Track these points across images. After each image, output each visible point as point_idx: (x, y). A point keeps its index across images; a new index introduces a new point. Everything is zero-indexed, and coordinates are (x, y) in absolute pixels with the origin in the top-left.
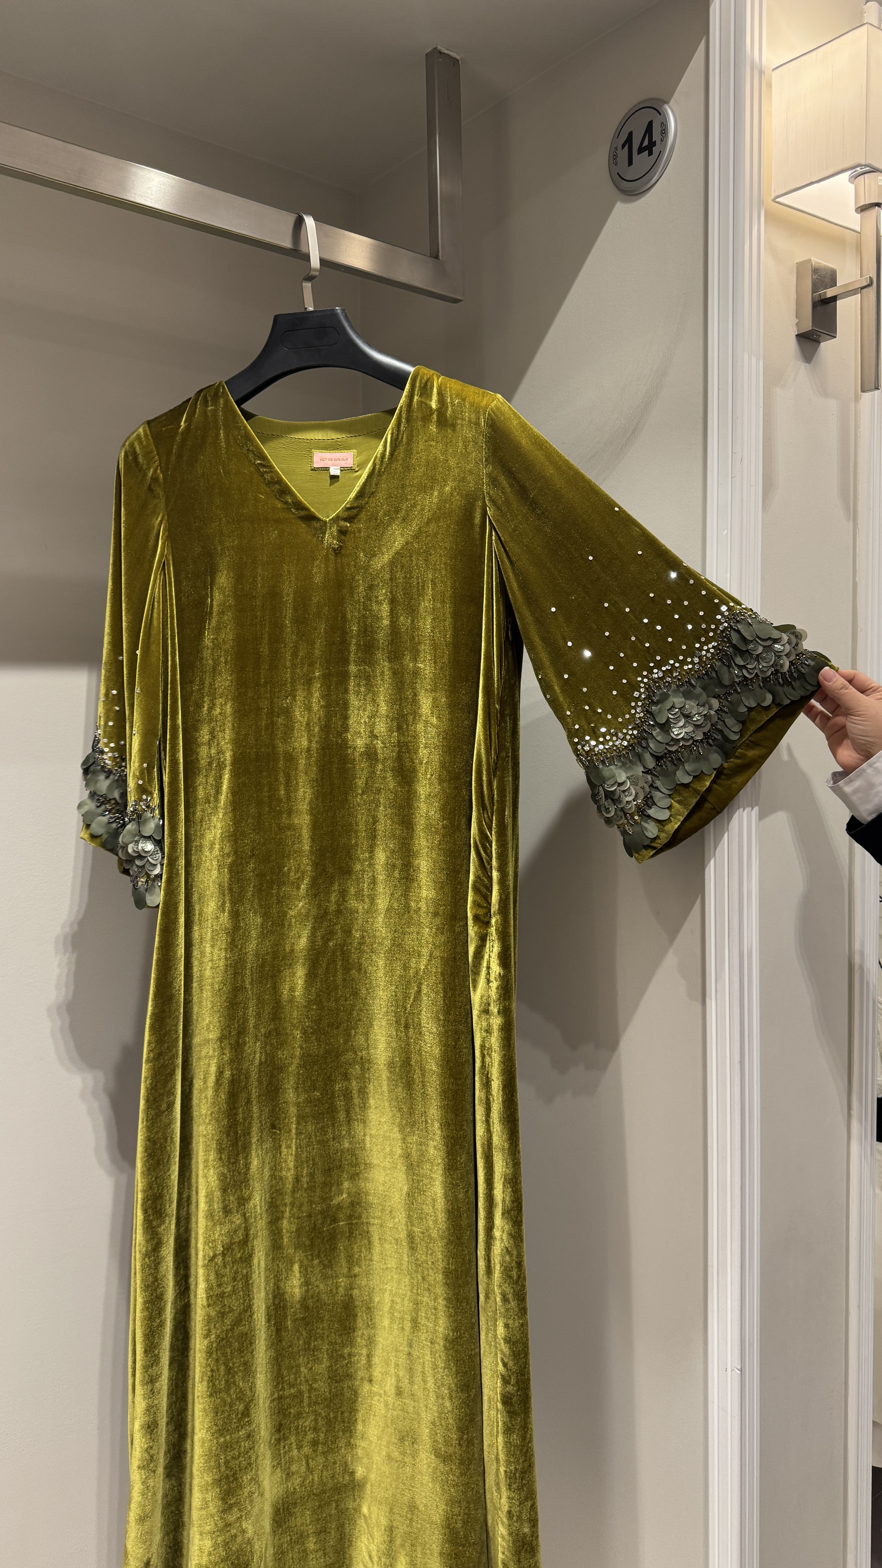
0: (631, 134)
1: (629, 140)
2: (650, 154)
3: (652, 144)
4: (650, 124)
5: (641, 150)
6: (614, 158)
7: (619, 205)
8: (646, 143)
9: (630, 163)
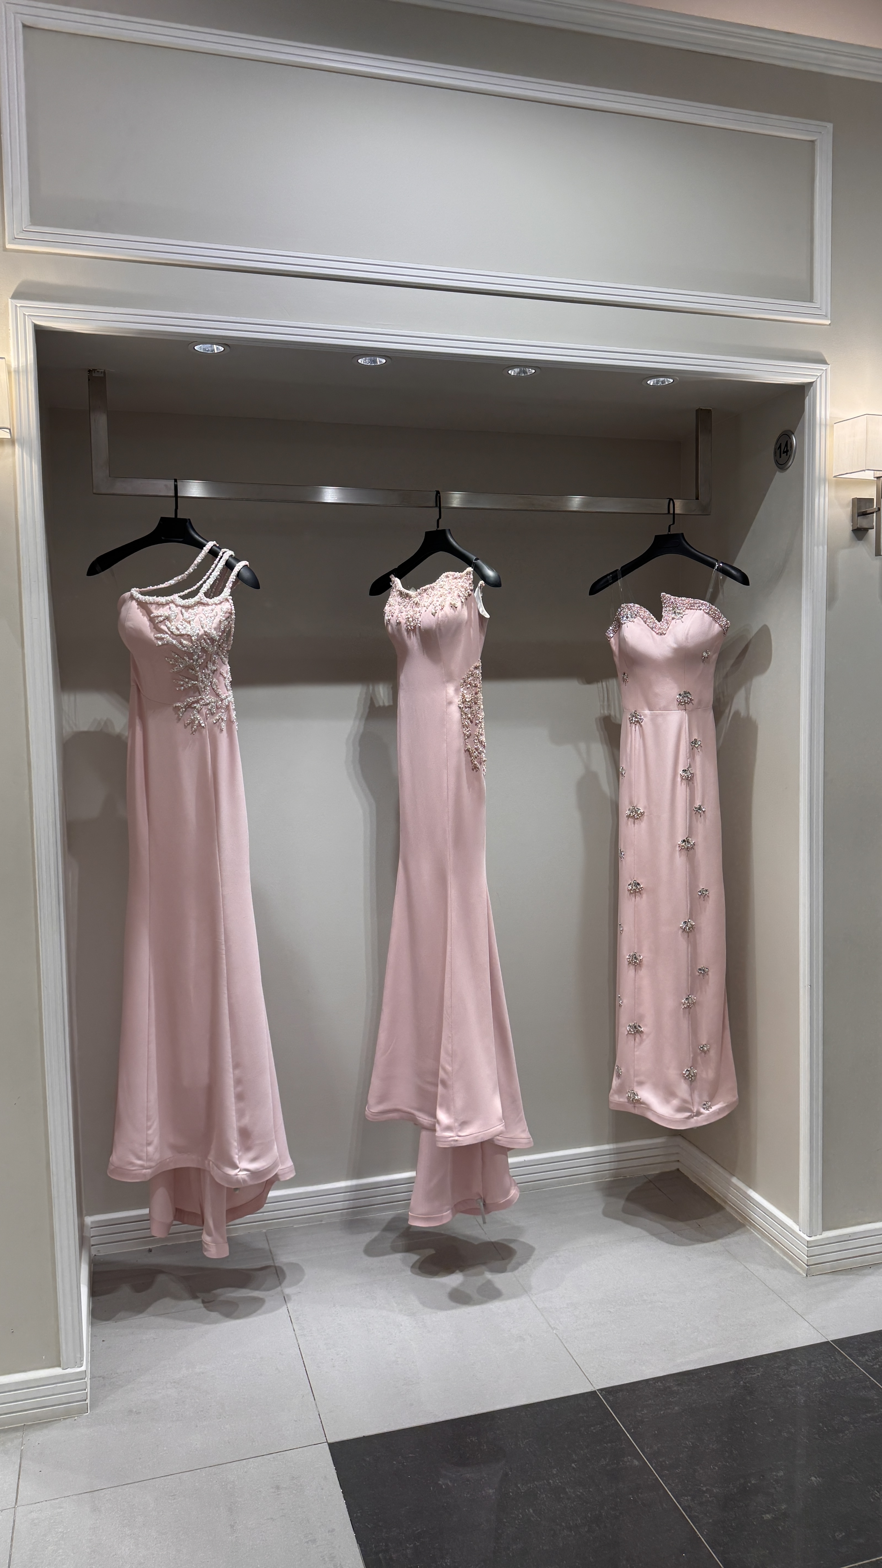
0: (781, 444)
1: (780, 447)
2: (787, 455)
3: (787, 451)
4: (787, 442)
5: (784, 452)
6: (775, 453)
7: (778, 473)
8: (785, 450)
9: (780, 457)
